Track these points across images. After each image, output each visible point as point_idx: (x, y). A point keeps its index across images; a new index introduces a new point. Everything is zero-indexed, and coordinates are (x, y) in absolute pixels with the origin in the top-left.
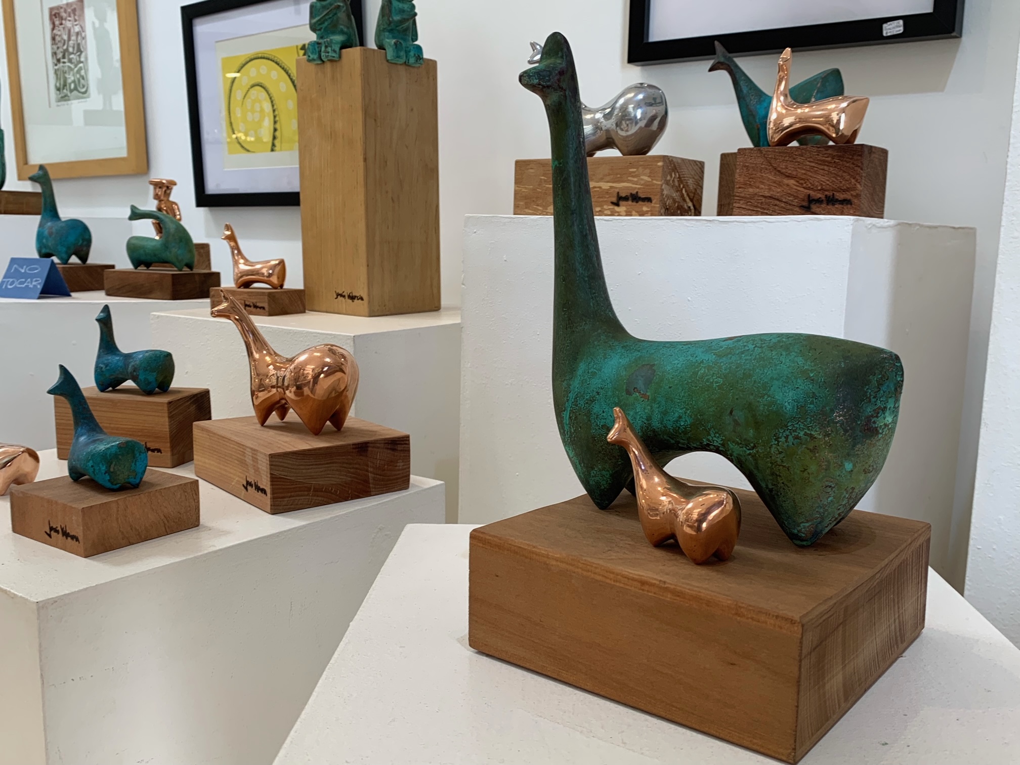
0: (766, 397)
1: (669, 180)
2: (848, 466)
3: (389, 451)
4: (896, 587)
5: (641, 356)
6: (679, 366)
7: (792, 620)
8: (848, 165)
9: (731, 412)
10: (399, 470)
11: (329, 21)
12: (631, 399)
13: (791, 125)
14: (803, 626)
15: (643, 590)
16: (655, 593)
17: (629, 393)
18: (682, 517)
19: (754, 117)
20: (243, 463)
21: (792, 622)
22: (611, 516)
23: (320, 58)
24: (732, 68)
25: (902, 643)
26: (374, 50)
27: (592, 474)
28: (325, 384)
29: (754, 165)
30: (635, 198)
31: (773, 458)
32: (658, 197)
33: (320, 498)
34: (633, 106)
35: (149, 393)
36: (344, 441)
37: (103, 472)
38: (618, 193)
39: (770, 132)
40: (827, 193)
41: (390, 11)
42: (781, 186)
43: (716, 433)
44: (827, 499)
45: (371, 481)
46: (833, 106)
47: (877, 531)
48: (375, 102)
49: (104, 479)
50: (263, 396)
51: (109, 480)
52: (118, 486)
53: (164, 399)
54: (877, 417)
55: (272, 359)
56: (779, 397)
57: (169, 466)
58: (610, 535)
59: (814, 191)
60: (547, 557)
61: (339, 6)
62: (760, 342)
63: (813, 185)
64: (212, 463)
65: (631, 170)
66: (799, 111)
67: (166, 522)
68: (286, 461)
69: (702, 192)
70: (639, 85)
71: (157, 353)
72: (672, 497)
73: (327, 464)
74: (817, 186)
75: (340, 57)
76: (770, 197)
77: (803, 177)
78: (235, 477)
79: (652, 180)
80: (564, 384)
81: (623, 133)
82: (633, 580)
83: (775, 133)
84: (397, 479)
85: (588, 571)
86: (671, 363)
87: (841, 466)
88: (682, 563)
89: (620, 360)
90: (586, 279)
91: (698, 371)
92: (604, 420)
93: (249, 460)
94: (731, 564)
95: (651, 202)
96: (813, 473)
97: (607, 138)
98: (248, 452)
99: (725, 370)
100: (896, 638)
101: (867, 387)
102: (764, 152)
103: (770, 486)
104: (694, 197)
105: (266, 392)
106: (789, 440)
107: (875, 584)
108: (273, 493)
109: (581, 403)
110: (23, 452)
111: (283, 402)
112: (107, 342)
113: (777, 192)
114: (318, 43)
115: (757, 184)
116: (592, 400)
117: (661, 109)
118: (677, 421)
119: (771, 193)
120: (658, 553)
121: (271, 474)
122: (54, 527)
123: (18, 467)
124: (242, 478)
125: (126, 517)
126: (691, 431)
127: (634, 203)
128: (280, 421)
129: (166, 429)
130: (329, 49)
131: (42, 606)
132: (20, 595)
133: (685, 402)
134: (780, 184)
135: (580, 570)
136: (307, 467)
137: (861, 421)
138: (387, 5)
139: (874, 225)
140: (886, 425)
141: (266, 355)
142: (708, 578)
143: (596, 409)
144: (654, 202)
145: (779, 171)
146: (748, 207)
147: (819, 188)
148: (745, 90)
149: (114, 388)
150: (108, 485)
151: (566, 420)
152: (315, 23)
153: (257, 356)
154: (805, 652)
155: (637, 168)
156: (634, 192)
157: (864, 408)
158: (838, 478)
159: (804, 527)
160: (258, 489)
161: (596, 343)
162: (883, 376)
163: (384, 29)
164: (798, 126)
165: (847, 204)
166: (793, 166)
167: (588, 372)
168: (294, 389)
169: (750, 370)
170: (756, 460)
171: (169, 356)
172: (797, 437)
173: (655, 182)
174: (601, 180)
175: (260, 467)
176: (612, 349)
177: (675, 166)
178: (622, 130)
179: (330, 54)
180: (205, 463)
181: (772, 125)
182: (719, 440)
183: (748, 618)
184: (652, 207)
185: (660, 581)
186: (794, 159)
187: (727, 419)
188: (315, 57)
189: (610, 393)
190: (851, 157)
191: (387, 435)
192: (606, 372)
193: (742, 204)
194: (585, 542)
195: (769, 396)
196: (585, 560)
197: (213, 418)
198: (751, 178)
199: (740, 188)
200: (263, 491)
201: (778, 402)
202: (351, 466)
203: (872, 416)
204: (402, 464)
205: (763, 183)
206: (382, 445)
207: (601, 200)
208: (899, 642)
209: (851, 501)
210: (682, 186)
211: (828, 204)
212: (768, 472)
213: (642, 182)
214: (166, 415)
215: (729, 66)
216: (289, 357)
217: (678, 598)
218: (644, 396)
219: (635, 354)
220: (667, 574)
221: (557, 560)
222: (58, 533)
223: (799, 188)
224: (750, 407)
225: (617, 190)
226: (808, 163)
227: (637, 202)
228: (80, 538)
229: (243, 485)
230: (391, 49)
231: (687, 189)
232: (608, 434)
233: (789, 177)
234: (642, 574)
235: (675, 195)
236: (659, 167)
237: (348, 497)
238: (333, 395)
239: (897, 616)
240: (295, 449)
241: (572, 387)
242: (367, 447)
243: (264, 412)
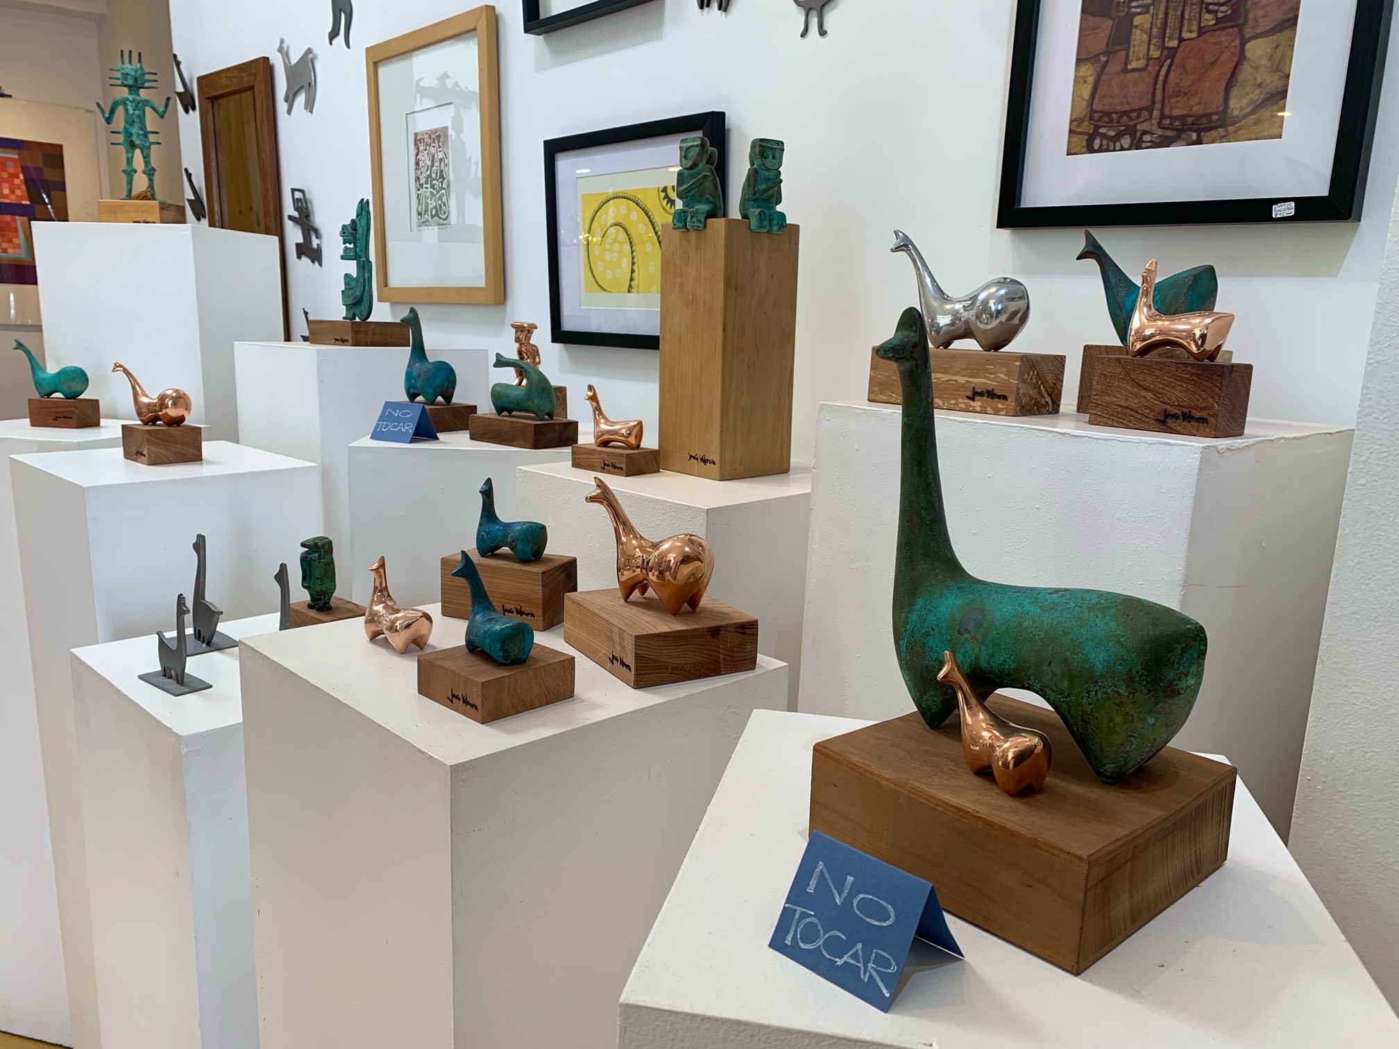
0: (1080, 654)
1: (1027, 379)
2: (1151, 721)
3: (739, 635)
4: (1193, 826)
5: (974, 599)
6: (1007, 614)
7: (1080, 858)
8: (1206, 384)
9: (1049, 664)
10: (747, 652)
11: (696, 190)
12: (962, 638)
13: (1152, 335)
14: (1089, 863)
15: (959, 816)
16: (969, 820)
17: (960, 633)
18: (998, 752)
19: (1121, 309)
20: (610, 639)
21: (1080, 859)
22: (939, 737)
23: (685, 226)
24: (1101, 258)
25: (1198, 874)
26: (738, 220)
27: (924, 699)
28: (686, 570)
29: (1112, 374)
30: (991, 394)
31: (1084, 708)
32: (1014, 395)
33: (676, 676)
34: (993, 301)
35: (525, 562)
36: (698, 625)
37: (498, 649)
38: (974, 388)
39: (1131, 339)
40: (1183, 409)
41: (756, 180)
42: (1137, 397)
43: (1036, 679)
44: (1131, 746)
45: (722, 662)
46: (1197, 321)
47: (1182, 772)
48: (736, 272)
49: (498, 655)
50: (627, 575)
51: (502, 657)
52: (509, 661)
53: (538, 569)
54: (1179, 680)
55: (637, 542)
56: (1091, 656)
57: (541, 629)
58: (936, 759)
59: (1172, 406)
60: (880, 776)
61: (706, 176)
62: (1081, 601)
63: (1170, 400)
64: (581, 633)
65: (988, 367)
66: (1160, 323)
67: (547, 693)
68: (649, 642)
69: (1062, 386)
70: (1002, 280)
71: (534, 525)
72: (993, 733)
73: (684, 645)
74: (1174, 402)
75: (705, 227)
76: (1127, 407)
77: (1161, 391)
78: (601, 649)
79: (1009, 378)
80: (903, 615)
81: (982, 326)
82: (952, 806)
83: (1136, 340)
84: (745, 660)
85: (913, 793)
86: (1000, 610)
87: (1144, 720)
88: (996, 793)
89: (955, 601)
90: (928, 522)
91: (1024, 622)
92: (937, 654)
93: (616, 638)
94: (1039, 797)
95: (1007, 400)
96: (1118, 725)
97: (965, 329)
98: (616, 631)
99: (1047, 625)
100: (1192, 870)
101: (1171, 654)
102: (1122, 363)
103: (1081, 731)
104: (1052, 391)
105: (631, 571)
106: (1098, 694)
107: (1168, 825)
108: (637, 670)
109: (918, 635)
110: (421, 617)
111: (646, 582)
112: (488, 512)
113: (1133, 403)
114: (685, 212)
115: (1114, 394)
116: (927, 635)
117: (1021, 304)
118: (1002, 664)
119: (1128, 403)
120: (978, 781)
121: (635, 653)
122: (456, 694)
123: (417, 630)
124: (609, 652)
125: (516, 689)
126: (1013, 674)
127: (990, 400)
128: (640, 595)
129: (540, 595)
130: (695, 219)
131: (455, 769)
132: (436, 757)
133: (1009, 649)
134: (1137, 396)
135: (907, 792)
136: (667, 648)
137: (1164, 683)
138: (754, 175)
139: (1228, 449)
140: (1187, 687)
141: (633, 539)
142: (1016, 810)
143: (931, 643)
144: (1009, 400)
145: (1137, 383)
146: (1103, 415)
147: (1176, 404)
148: (1113, 280)
149: (492, 553)
150: (501, 660)
151: (903, 648)
152: (682, 191)
153: (624, 539)
154: (1090, 884)
155: (994, 366)
156: (990, 389)
157: (1167, 673)
158: (1140, 730)
159: (1110, 768)
160: (623, 664)
161: (934, 582)
162: (1187, 645)
163: (749, 198)
164: (1158, 338)
165: (1203, 422)
166: (1151, 379)
167: (925, 609)
168: (657, 573)
169: (1068, 628)
170: (1069, 707)
171: (544, 528)
172: (1105, 693)
173: (1011, 380)
174: (957, 373)
175: (626, 645)
176: (947, 589)
177: (1033, 363)
178: (981, 322)
179: (695, 224)
180: (574, 631)
181: (1133, 333)
182: (1038, 686)
183: (1044, 851)
184: (1008, 405)
185: (974, 810)
186: (1153, 372)
187: (1045, 668)
188: (681, 225)
189: (943, 631)
190: (1210, 376)
191: (738, 619)
192: (941, 610)
193: (1098, 411)
194: (913, 765)
195: (1083, 654)
196: (912, 784)
197: (579, 589)
198: (1108, 386)
199: (1097, 395)
200: (628, 667)
201: (1091, 660)
202: (704, 648)
203: (1174, 679)
204: (750, 647)
205: (1120, 393)
206: (733, 629)
207: (956, 393)
208: (1196, 874)
209: (1153, 749)
210: (1040, 383)
211: (1184, 421)
212: (1079, 718)
213: (999, 380)
214: (541, 583)
215: (1098, 255)
216: (655, 541)
217: (988, 827)
218: (974, 638)
219: (968, 597)
220: (981, 804)
221: (888, 780)
222: (459, 700)
223: (1156, 402)
224: (1066, 661)
225: (973, 385)
226: (1166, 378)
227: (992, 399)
228: (479, 707)
229: (609, 658)
230: (755, 219)
231: (1046, 385)
232: (938, 674)
233: (1146, 389)
234: (959, 802)
235: (1033, 392)
236: (1016, 366)
237: (701, 675)
238: (692, 580)
239: (1193, 851)
240: (658, 632)
241: (909, 620)
242: (720, 630)
243: (628, 589)
